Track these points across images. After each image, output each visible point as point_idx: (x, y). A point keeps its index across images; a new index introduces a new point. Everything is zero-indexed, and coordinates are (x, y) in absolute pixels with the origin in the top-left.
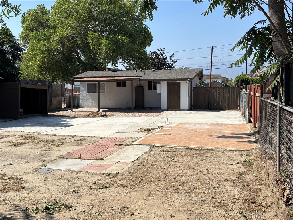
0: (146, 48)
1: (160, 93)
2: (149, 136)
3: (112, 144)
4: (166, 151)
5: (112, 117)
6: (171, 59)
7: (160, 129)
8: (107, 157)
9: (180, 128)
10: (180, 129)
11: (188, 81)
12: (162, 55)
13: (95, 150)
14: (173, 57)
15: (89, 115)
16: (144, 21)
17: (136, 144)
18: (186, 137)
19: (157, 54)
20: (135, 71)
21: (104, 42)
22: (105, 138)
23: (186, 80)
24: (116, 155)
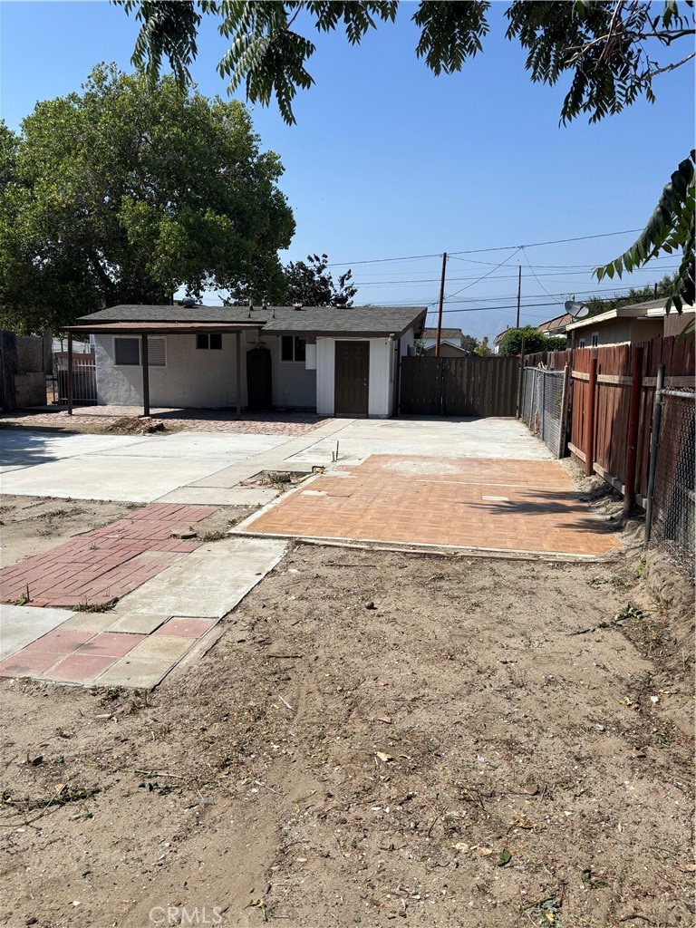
0: (279, 251)
1: (315, 370)
2: (285, 500)
3: (160, 535)
4: (340, 566)
5: (179, 434)
6: (342, 285)
7: (319, 475)
8: (129, 597)
9: (375, 471)
10: (376, 475)
11: (390, 339)
12: (319, 271)
13: (93, 561)
14: (347, 279)
15: (114, 426)
16: (272, 179)
17: (241, 536)
18: (398, 504)
19: (305, 269)
20: (248, 308)
21: (165, 226)
22: (143, 506)
23: (386, 334)
24: (166, 584)
